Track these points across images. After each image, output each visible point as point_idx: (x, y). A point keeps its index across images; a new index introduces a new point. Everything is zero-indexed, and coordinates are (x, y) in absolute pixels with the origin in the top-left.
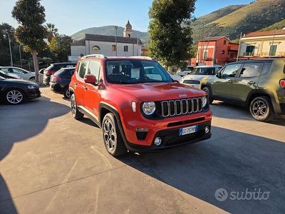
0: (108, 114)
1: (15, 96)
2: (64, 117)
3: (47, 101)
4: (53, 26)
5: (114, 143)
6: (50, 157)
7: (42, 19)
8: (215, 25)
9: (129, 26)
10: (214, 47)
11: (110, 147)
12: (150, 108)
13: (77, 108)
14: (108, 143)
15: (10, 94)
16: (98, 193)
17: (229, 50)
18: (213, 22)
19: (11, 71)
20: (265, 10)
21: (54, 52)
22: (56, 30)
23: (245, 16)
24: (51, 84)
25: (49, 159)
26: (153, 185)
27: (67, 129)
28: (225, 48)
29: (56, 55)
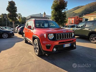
0: (36, 40)
1: (5, 35)
2: (21, 42)
3: (16, 37)
4: (20, 14)
5: (38, 50)
6: (13, 56)
7: (16, 11)
8: (74, 12)
9: (45, 13)
10: (74, 19)
11: (36, 52)
12: (51, 36)
13: (26, 39)
14: (35, 51)
15: (4, 35)
16: (30, 70)
17: (79, 21)
18: (73, 12)
19: (6, 28)
20: (91, 7)
21: (20, 22)
22: (21, 15)
23: (84, 9)
24: (18, 31)
25: (13, 57)
26: (53, 68)
27: (22, 46)
28: (78, 20)
29: (21, 23)
